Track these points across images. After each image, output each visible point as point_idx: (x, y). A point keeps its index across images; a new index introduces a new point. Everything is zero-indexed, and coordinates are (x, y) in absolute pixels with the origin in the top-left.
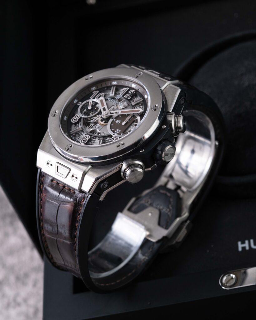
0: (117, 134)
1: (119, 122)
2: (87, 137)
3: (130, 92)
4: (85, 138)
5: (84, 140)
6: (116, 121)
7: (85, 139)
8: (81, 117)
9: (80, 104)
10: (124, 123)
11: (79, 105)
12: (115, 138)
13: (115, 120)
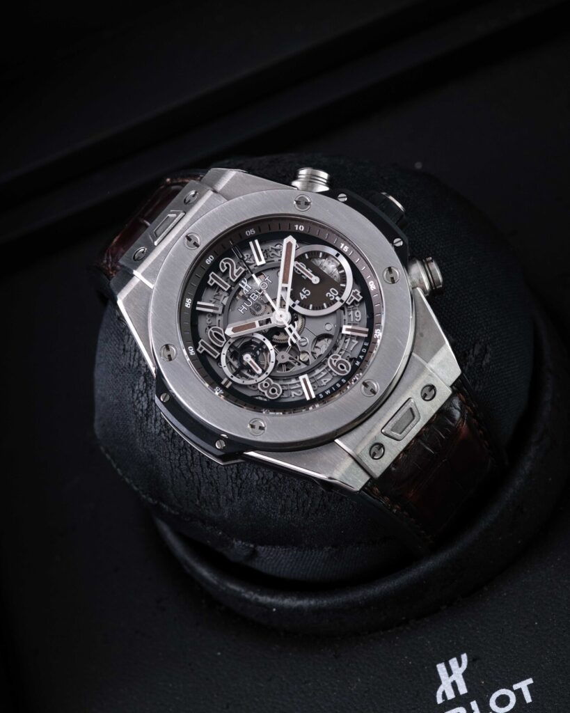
0: (340, 295)
1: (307, 293)
2: (333, 360)
3: (223, 268)
4: (335, 364)
5: (342, 367)
6: (302, 298)
7: (337, 364)
8: (269, 376)
9: (230, 380)
10: (315, 280)
11: (230, 383)
12: (352, 298)
13: (297, 302)
